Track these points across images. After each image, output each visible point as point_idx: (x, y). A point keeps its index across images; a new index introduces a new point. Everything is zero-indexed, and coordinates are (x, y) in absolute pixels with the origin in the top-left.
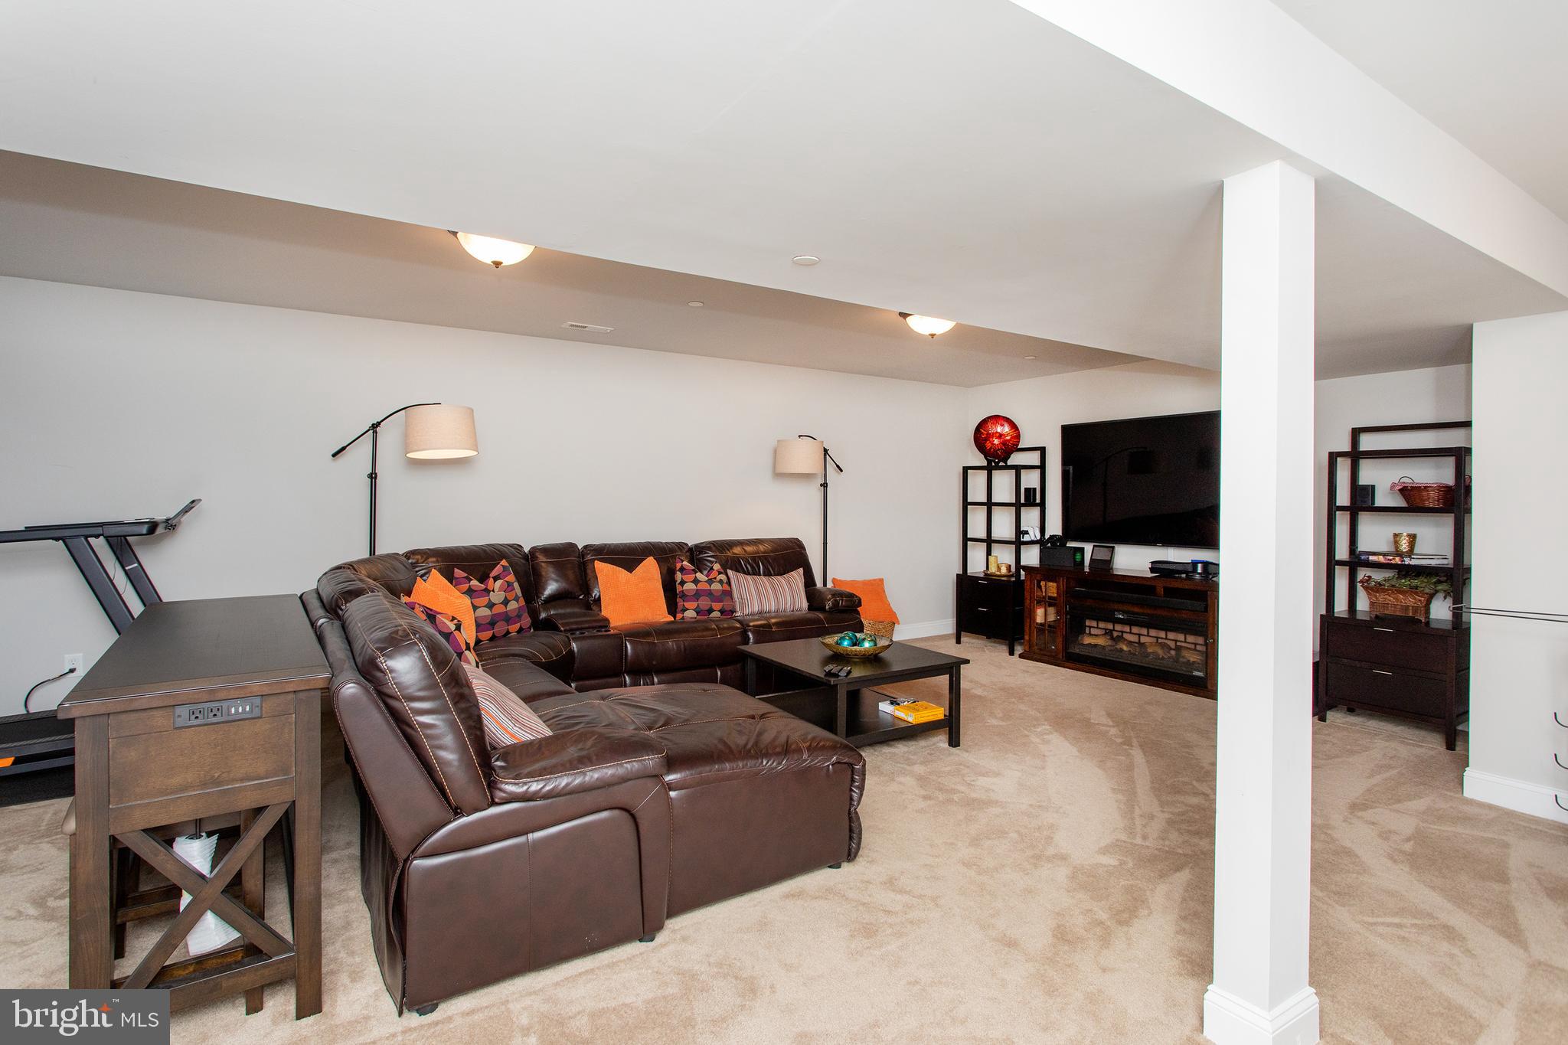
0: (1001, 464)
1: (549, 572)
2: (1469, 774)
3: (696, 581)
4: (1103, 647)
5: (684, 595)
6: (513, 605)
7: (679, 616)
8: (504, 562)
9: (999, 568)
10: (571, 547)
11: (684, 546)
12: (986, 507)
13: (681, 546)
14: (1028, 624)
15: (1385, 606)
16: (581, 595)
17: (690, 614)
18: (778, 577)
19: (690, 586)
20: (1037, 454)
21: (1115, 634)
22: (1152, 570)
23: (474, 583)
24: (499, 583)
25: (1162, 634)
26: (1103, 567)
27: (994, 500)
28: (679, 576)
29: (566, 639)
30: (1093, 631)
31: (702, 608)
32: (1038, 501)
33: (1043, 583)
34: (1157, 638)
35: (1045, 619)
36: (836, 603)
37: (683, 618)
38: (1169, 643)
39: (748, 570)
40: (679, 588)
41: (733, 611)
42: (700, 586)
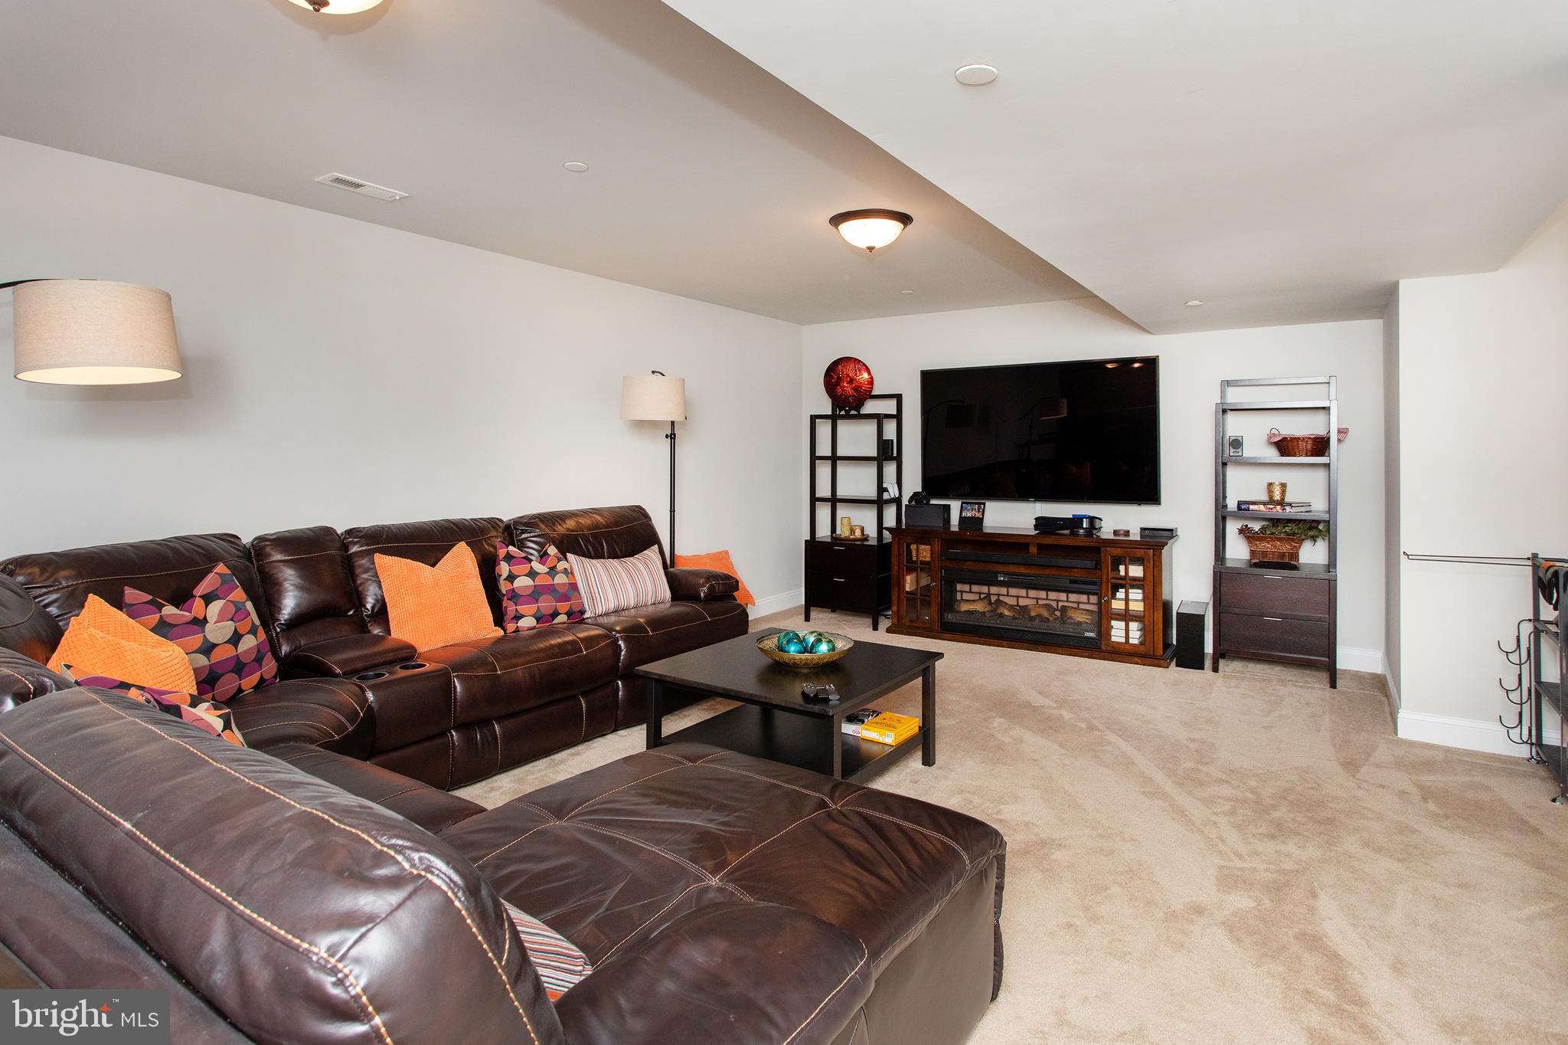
0: (853, 412)
1: (289, 578)
2: (1402, 716)
3: (532, 574)
4: (983, 613)
5: (514, 596)
6: (248, 642)
7: (511, 627)
8: (221, 568)
9: (852, 532)
10: (324, 534)
11: (499, 523)
12: (830, 461)
13: (494, 522)
14: (896, 593)
15: (1264, 553)
16: (349, 610)
17: (527, 622)
18: (630, 558)
19: (523, 582)
20: (893, 403)
21: (993, 599)
22: (1036, 527)
23: (169, 610)
24: (216, 606)
25: (1043, 594)
26: (973, 524)
27: (840, 453)
28: (504, 568)
29: (357, 689)
30: (966, 596)
31: (544, 612)
32: (895, 455)
33: (913, 547)
34: (1037, 599)
35: (917, 585)
36: (711, 589)
37: (517, 630)
38: (1052, 603)
39: (589, 553)
40: (504, 587)
41: (583, 612)
42: (539, 581)
